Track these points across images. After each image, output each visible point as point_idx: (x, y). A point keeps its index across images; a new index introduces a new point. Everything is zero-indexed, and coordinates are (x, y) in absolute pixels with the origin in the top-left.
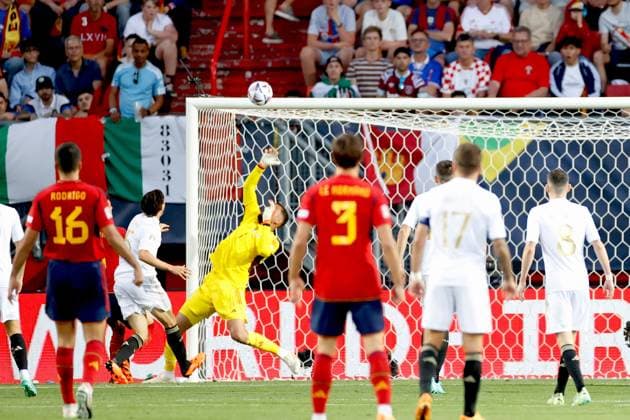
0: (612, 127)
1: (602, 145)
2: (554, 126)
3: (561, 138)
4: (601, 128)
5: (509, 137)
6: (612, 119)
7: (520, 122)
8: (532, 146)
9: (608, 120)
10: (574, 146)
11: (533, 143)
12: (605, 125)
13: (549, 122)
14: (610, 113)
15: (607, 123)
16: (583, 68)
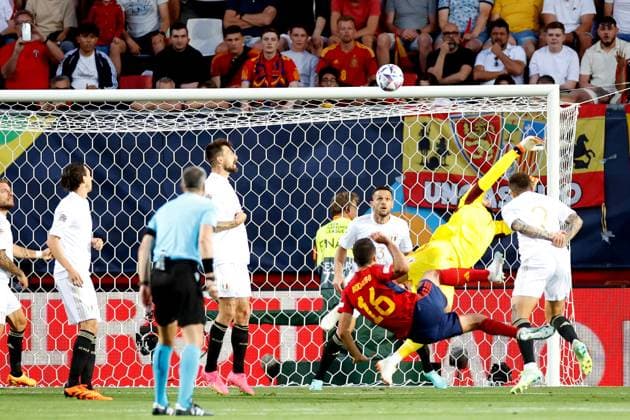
0: (126, 120)
1: (114, 139)
2: (63, 119)
3: (70, 131)
4: (114, 121)
5: (16, 130)
6: (125, 113)
7: (29, 115)
8: (41, 139)
9: (121, 114)
10: (85, 140)
11: (42, 136)
12: (118, 118)
13: (59, 115)
14: (124, 105)
15: (120, 116)
16: (98, 59)
